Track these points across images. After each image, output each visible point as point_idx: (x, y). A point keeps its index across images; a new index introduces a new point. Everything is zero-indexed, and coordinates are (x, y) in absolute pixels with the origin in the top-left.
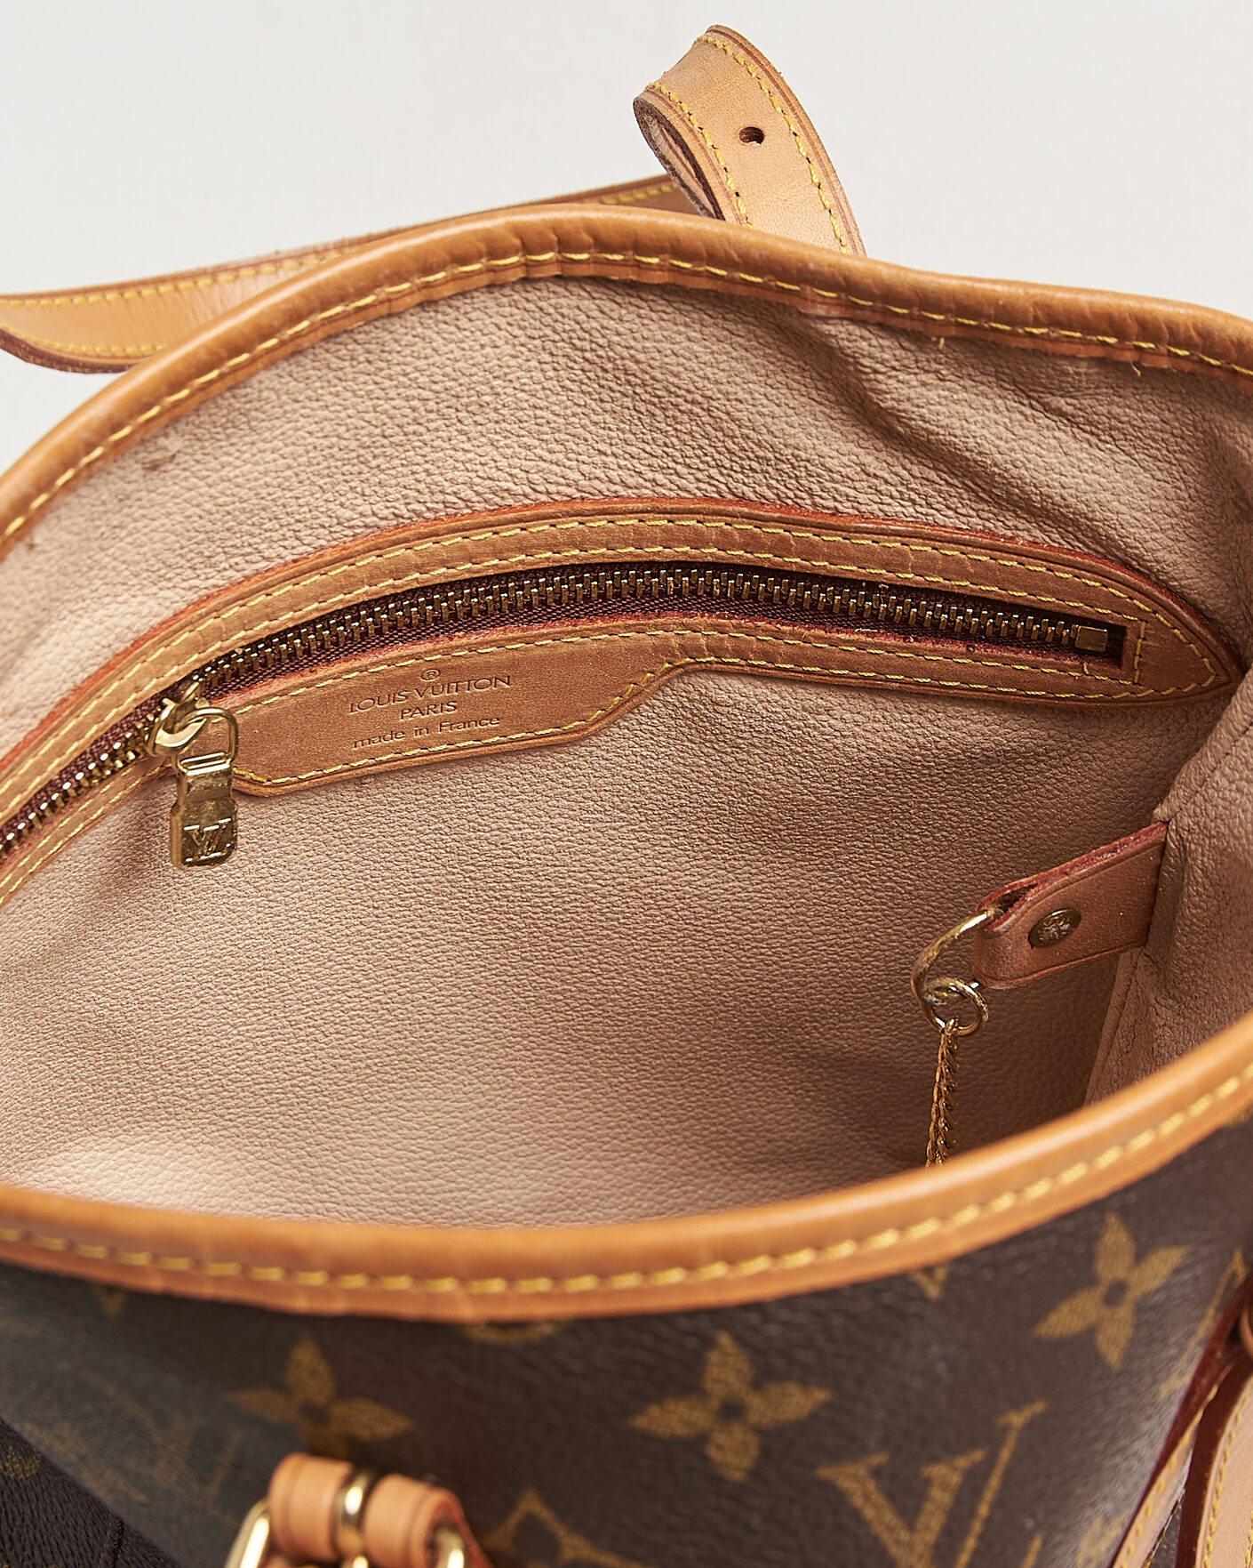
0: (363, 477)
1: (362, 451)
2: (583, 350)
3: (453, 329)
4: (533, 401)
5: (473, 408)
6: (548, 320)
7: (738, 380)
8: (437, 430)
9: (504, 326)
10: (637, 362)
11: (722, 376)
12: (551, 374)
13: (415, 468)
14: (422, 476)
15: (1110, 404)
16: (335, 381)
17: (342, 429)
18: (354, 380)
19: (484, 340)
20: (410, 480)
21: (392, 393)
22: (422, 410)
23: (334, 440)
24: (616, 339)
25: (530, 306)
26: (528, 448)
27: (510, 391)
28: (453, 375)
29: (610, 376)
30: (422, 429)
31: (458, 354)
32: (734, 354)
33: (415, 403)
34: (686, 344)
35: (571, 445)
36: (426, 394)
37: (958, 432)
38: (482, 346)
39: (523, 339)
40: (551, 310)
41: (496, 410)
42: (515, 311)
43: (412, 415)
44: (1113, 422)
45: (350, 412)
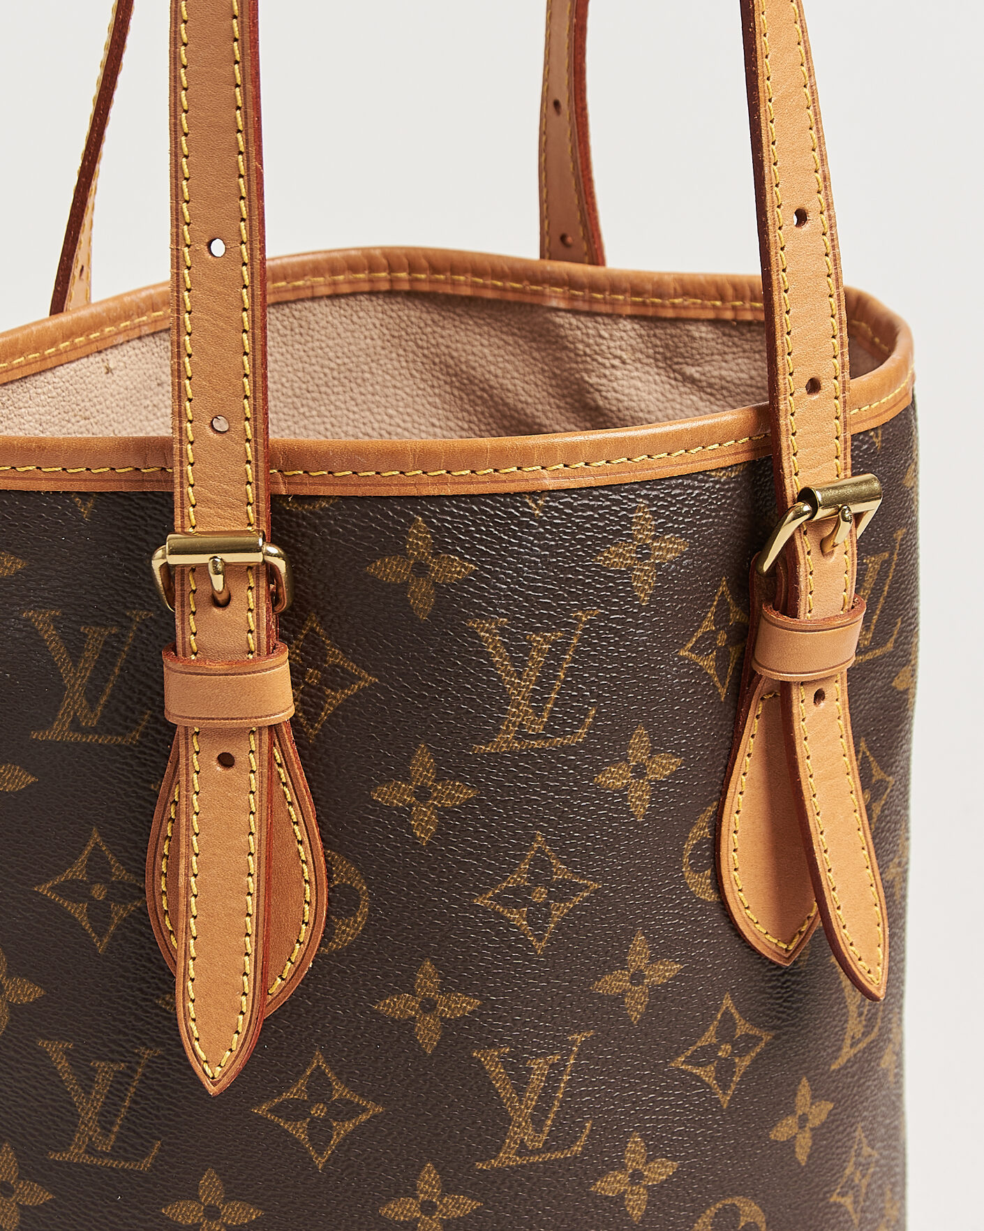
0: (295, 419)
1: (295, 400)
2: (422, 348)
3: (349, 322)
4: (394, 382)
5: (359, 381)
6: (403, 325)
7: (509, 376)
8: (338, 394)
9: (378, 326)
10: (452, 358)
11: (499, 372)
12: (404, 364)
13: (326, 420)
14: (329, 426)
15: (720, 368)
16: (281, 344)
17: (284, 380)
18: (293, 346)
19: (367, 333)
20: (322, 428)
21: (314, 361)
22: (330, 376)
23: (280, 386)
24: (441, 340)
25: (394, 315)
26: (391, 417)
27: (380, 372)
28: (349, 354)
29: (437, 368)
30: (329, 391)
31: (352, 340)
32: (507, 357)
33: (327, 371)
34: (480, 348)
35: (416, 418)
36: (333, 365)
37: (635, 398)
38: (365, 338)
39: (388, 337)
40: (405, 318)
41: (372, 385)
42: (385, 317)
43: (325, 379)
44: (723, 382)
45: (290, 369)
